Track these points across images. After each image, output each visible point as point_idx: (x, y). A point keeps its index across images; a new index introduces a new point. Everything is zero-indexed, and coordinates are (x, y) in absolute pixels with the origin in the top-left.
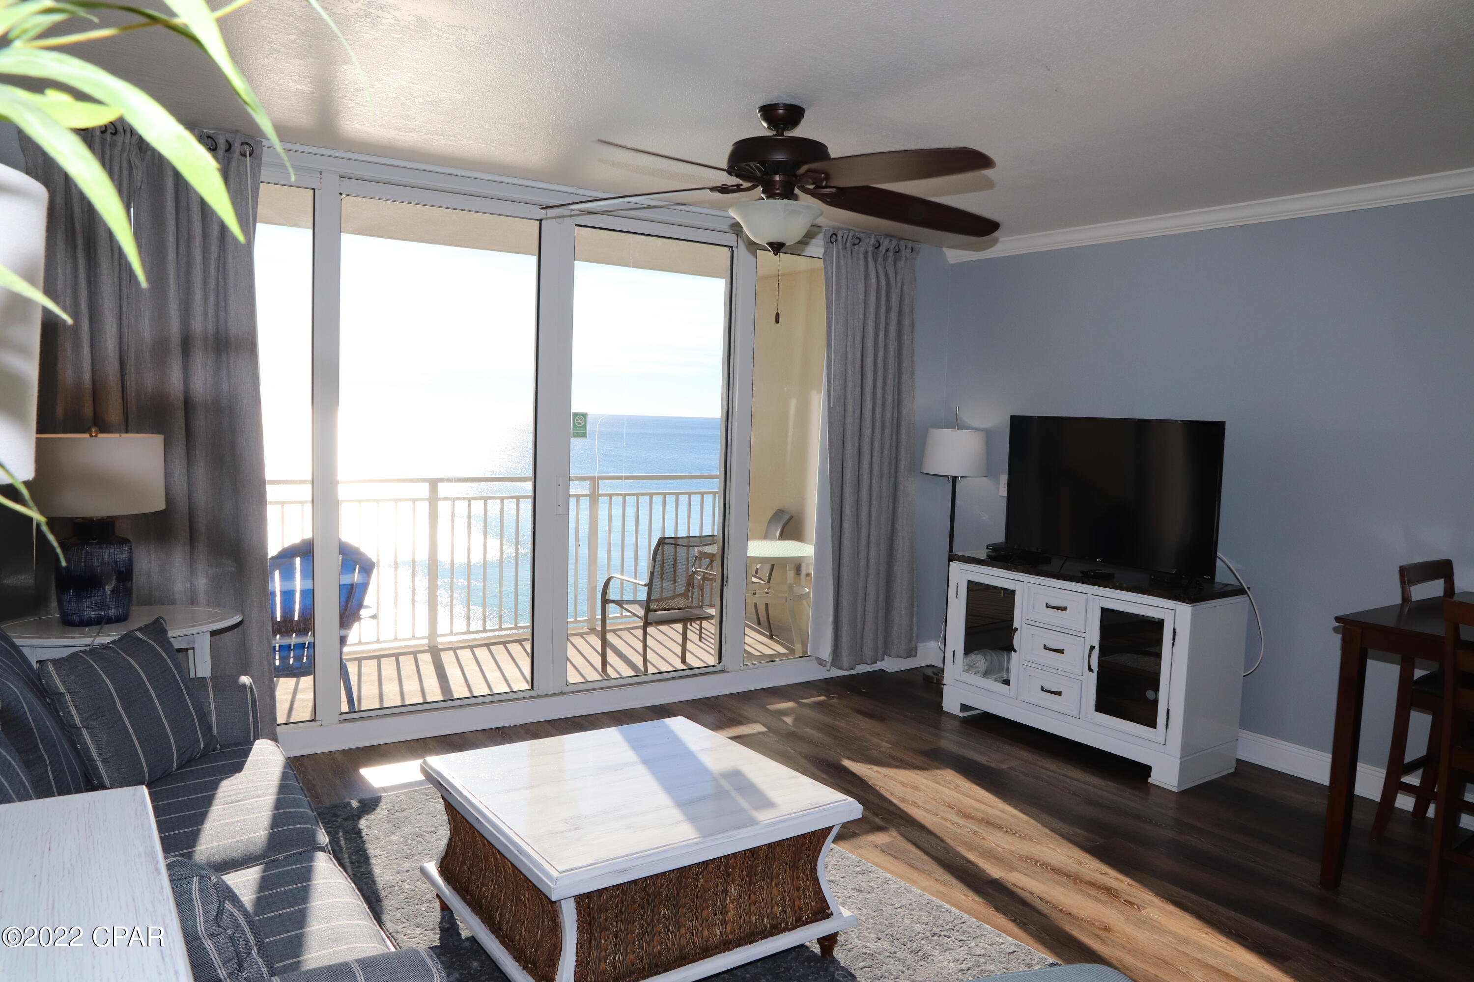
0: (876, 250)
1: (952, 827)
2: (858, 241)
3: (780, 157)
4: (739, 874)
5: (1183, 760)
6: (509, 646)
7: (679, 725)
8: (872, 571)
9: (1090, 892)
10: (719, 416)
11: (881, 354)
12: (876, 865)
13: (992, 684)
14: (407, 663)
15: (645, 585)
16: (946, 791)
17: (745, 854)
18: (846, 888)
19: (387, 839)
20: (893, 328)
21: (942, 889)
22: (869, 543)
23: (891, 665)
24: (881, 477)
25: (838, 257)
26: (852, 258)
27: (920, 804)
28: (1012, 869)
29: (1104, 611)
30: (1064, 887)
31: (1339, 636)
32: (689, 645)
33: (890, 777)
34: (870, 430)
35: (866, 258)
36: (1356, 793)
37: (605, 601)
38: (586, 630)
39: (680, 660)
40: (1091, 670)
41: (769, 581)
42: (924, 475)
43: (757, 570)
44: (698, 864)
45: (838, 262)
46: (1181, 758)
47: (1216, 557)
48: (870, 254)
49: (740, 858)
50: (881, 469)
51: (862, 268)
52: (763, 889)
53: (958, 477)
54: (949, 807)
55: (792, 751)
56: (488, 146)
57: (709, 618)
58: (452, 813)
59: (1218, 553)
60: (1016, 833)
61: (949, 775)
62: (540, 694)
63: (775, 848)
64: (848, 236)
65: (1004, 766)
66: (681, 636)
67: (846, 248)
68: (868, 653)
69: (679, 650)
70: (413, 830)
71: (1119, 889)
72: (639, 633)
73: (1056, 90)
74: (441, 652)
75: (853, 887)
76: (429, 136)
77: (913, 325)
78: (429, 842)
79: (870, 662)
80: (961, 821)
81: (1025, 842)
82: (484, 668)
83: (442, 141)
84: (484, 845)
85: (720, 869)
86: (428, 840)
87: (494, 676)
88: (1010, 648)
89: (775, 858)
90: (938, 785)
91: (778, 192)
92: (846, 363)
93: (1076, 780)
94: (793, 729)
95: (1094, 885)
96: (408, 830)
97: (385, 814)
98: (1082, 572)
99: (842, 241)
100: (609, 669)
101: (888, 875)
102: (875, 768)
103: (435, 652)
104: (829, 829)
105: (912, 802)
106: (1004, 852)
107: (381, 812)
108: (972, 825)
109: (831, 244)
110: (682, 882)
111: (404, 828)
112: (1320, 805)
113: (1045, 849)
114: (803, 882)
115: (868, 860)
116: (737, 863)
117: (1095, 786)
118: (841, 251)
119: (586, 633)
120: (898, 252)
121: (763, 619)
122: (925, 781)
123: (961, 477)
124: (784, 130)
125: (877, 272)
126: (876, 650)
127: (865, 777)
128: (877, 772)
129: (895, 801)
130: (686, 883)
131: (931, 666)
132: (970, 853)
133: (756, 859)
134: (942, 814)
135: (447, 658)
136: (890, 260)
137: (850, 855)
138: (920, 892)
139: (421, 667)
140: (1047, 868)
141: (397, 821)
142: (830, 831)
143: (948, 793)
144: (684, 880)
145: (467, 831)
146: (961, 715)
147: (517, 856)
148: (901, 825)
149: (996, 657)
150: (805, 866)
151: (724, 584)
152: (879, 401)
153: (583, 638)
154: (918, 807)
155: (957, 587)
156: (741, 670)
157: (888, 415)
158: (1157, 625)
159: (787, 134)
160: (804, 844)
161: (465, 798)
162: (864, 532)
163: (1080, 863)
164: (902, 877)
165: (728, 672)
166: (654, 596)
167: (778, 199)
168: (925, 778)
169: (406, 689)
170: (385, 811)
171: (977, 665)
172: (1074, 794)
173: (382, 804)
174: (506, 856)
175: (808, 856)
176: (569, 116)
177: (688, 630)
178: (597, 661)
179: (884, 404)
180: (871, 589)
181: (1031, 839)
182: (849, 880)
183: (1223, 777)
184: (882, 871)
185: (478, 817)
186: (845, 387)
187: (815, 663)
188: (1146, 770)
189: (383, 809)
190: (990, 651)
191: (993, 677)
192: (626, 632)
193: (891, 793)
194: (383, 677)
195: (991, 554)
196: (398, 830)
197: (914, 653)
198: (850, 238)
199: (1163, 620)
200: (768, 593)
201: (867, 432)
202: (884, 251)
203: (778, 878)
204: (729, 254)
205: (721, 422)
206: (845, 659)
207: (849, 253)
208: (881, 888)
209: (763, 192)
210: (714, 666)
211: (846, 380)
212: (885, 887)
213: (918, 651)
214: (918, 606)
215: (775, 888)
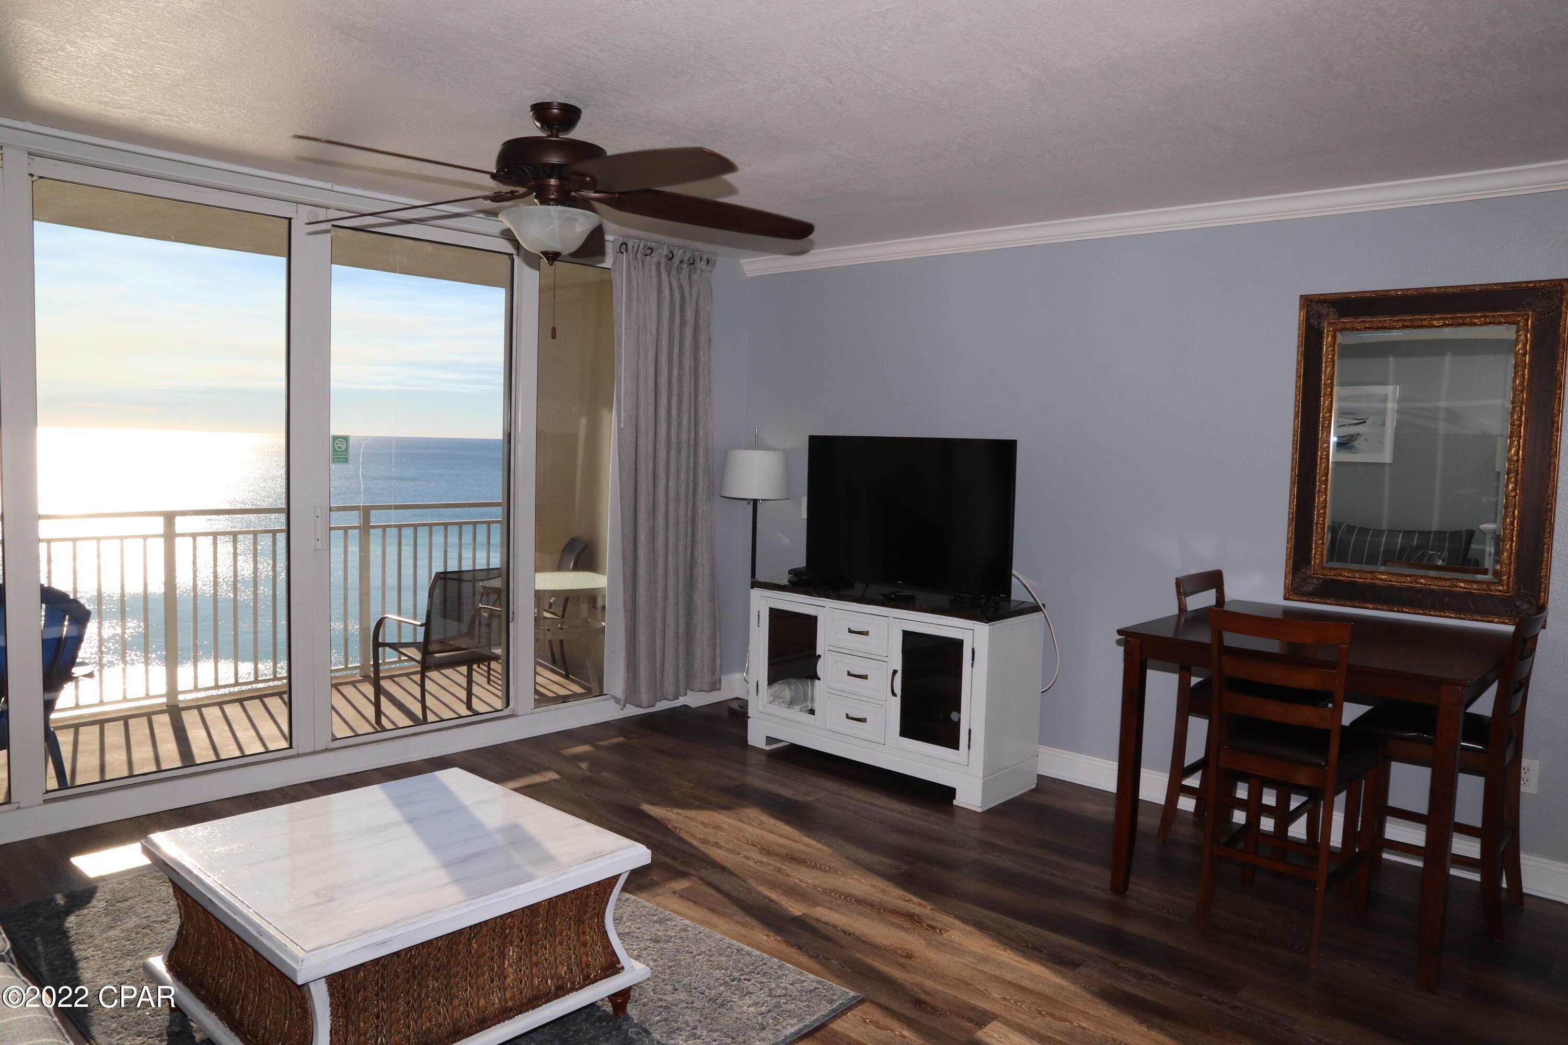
0: (669, 262)
1: (754, 866)
2: (649, 251)
3: (554, 160)
4: (518, 935)
5: (985, 779)
6: (266, 700)
7: (455, 778)
8: (671, 601)
9: (893, 921)
10: (501, 437)
11: (675, 371)
12: (675, 912)
13: (797, 714)
14: (139, 728)
15: (422, 625)
16: (750, 828)
17: (523, 912)
18: (641, 939)
19: (104, 935)
20: (688, 343)
21: (744, 931)
22: (666, 571)
23: (694, 700)
24: (678, 501)
25: (629, 268)
26: (643, 269)
27: (722, 844)
28: (816, 904)
29: (906, 634)
30: (867, 917)
31: (1122, 648)
32: (476, 689)
33: (691, 819)
34: (665, 452)
35: (658, 269)
36: (1140, 797)
37: (377, 645)
38: (358, 678)
39: (465, 706)
40: (894, 694)
41: (563, 616)
42: (723, 498)
43: (551, 604)
44: (470, 927)
45: (629, 272)
46: (983, 778)
47: (1010, 574)
48: (663, 266)
49: (518, 916)
50: (678, 493)
51: (655, 280)
52: (546, 948)
53: (759, 500)
54: (753, 845)
55: (587, 798)
56: (221, 131)
57: (496, 658)
58: (182, 896)
59: (1014, 572)
60: (821, 866)
61: (753, 813)
62: (300, 752)
63: (557, 903)
64: (639, 246)
65: (810, 799)
66: (466, 679)
67: (637, 259)
68: (669, 688)
69: (463, 695)
70: (138, 922)
71: (922, 915)
72: (417, 678)
73: (840, 103)
74: (182, 712)
75: (649, 938)
76: (145, 114)
77: (710, 341)
78: (158, 933)
79: (671, 698)
80: (765, 859)
81: (830, 875)
82: (235, 727)
83: (163, 121)
84: (221, 930)
85: (495, 930)
86: (157, 932)
87: (246, 735)
88: (814, 676)
89: (557, 914)
90: (740, 823)
91: (552, 197)
92: (638, 381)
93: (882, 808)
94: (588, 774)
95: (897, 913)
96: (132, 922)
97: (102, 906)
98: (883, 595)
99: (633, 251)
100: (384, 720)
101: (687, 922)
102: (676, 810)
103: (175, 711)
104: (616, 878)
105: (714, 842)
106: (807, 887)
107: (97, 904)
108: (775, 862)
109: (620, 254)
110: (453, 948)
111: (127, 920)
112: (1109, 812)
113: (850, 880)
114: (590, 937)
115: (666, 907)
116: (514, 923)
117: (900, 813)
118: (631, 261)
119: (359, 681)
120: (692, 264)
121: (558, 656)
122: (728, 820)
123: (762, 500)
124: (558, 131)
125: (670, 285)
126: (677, 685)
127: (664, 820)
128: (678, 813)
129: (695, 843)
130: (457, 949)
131: (737, 698)
132: (773, 891)
133: (536, 916)
134: (745, 853)
135: (190, 719)
136: (685, 273)
137: (647, 904)
138: (719, 936)
139: (156, 731)
140: (851, 899)
141: (117, 913)
142: (617, 880)
143: (752, 831)
144: (455, 947)
145: (201, 916)
146: (768, 748)
147: (257, 939)
148: (702, 868)
149: (801, 687)
150: (591, 919)
151: (510, 620)
152: (674, 423)
153: (355, 687)
154: (720, 847)
155: (759, 615)
156: (531, 714)
157: (684, 436)
158: (957, 645)
159: (563, 136)
160: (588, 896)
161: (196, 877)
162: (661, 559)
163: (884, 891)
164: (702, 923)
165: (518, 716)
166: (434, 637)
167: (553, 205)
168: (728, 817)
169: (135, 756)
170: (103, 902)
171: (782, 695)
172: (880, 822)
173: (98, 895)
174: (247, 942)
175: (594, 909)
176: (316, 103)
177: (474, 672)
178: (370, 712)
179: (679, 424)
180: (671, 620)
181: (836, 872)
182: (646, 930)
183: (1025, 794)
184: (680, 918)
185: (212, 898)
186: (637, 407)
187: (612, 702)
188: (950, 793)
189: (99, 901)
190: (796, 681)
191: (798, 708)
192: (405, 678)
193: (692, 835)
194: (106, 745)
195: (792, 579)
196: (119, 923)
197: (717, 686)
198: (641, 247)
199: (962, 641)
200: (562, 629)
201: (662, 453)
202: (677, 263)
203: (561, 935)
204: (509, 262)
205: (504, 444)
206: (644, 697)
207: (640, 264)
208: (679, 936)
209: (536, 197)
210: (502, 710)
211: (637, 400)
212: (683, 934)
213: (722, 684)
214: (720, 637)
215: (559, 946)
